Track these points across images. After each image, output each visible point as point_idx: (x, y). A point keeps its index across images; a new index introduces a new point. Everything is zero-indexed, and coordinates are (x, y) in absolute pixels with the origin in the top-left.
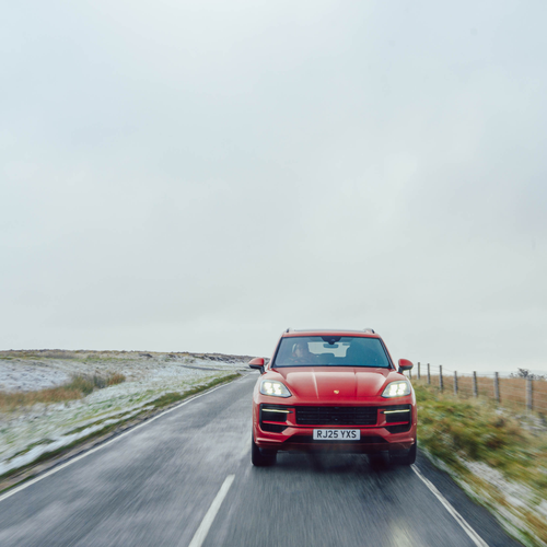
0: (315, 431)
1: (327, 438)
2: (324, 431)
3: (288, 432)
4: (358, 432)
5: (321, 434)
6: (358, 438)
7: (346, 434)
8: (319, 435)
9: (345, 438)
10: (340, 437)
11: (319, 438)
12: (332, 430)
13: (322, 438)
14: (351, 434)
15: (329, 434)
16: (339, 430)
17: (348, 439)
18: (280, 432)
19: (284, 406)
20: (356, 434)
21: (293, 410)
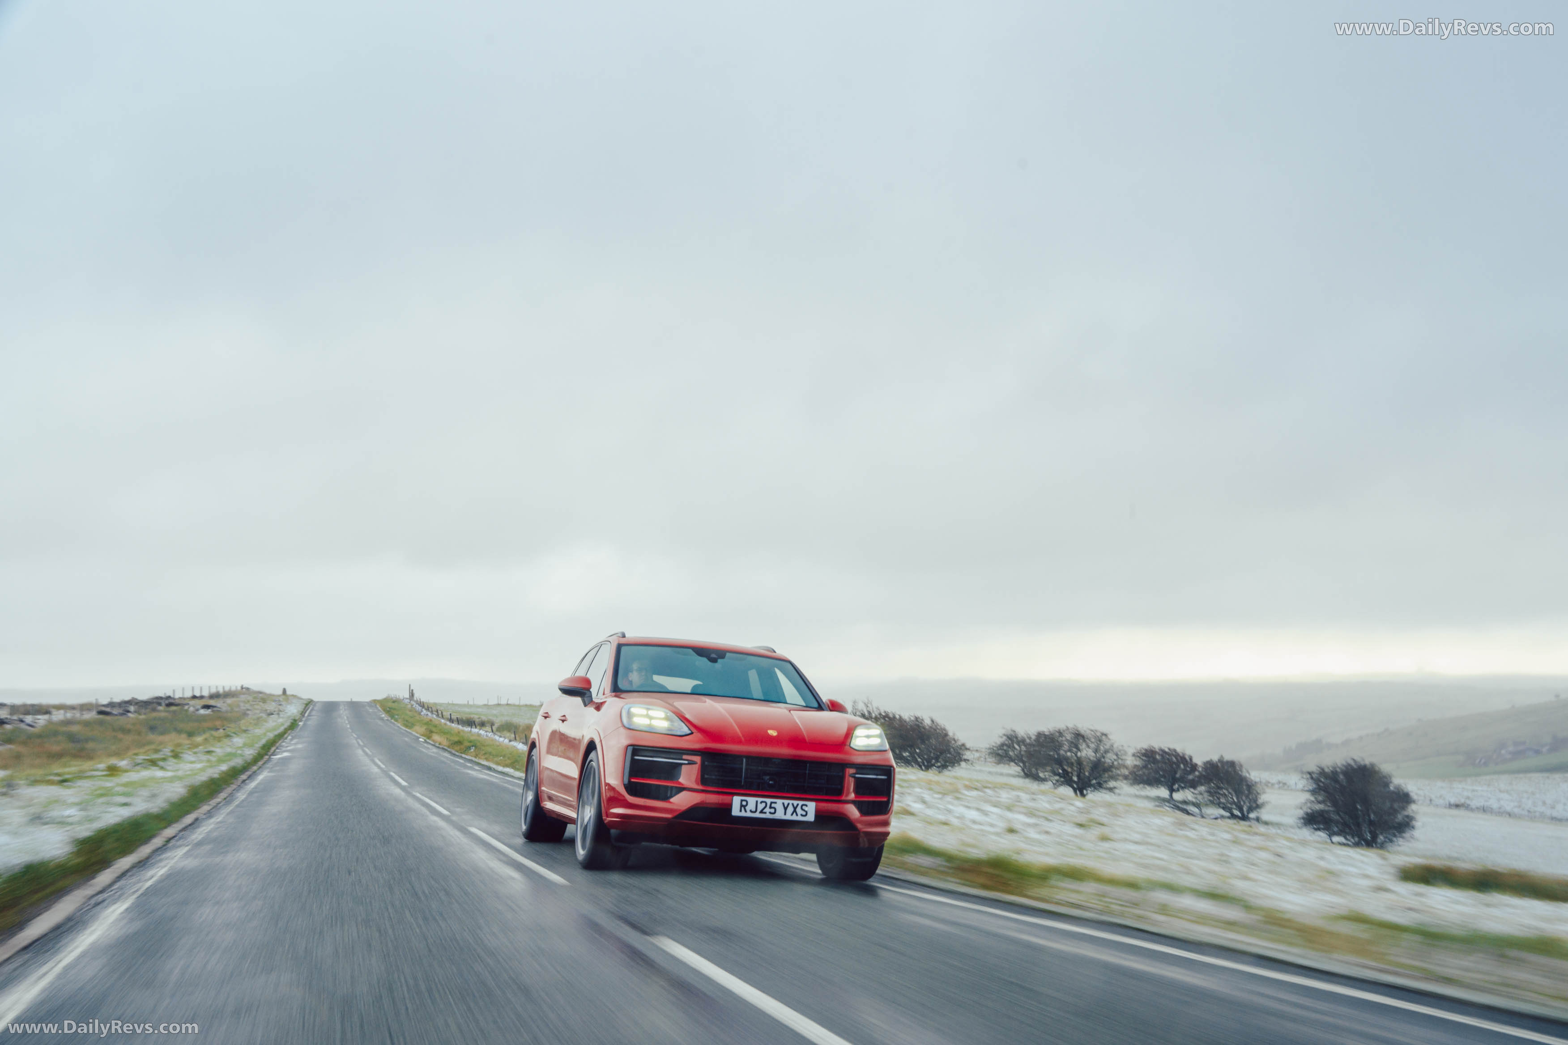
0: (736, 800)
1: (757, 815)
2: (752, 801)
3: (682, 801)
4: (811, 807)
5: (746, 806)
6: (811, 817)
7: (790, 809)
8: (743, 807)
9: (789, 817)
10: (780, 815)
11: (743, 814)
12: (769, 801)
13: (749, 814)
14: (799, 810)
15: (761, 807)
16: (780, 802)
17: (794, 818)
18: (666, 798)
19: (679, 752)
20: (809, 810)
21: (697, 759)
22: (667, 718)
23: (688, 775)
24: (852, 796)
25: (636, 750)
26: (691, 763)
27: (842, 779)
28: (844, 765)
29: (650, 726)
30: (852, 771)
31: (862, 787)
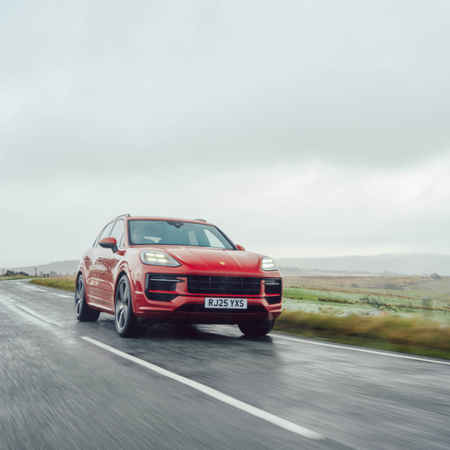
0: (207, 300)
1: (218, 307)
2: (215, 300)
3: (178, 301)
4: (245, 301)
5: (212, 303)
6: (245, 307)
7: (235, 303)
8: (210, 303)
9: (234, 307)
10: (229, 306)
11: (211, 307)
12: (223, 299)
13: (214, 307)
14: (239, 303)
15: (220, 303)
16: (229, 299)
17: (237, 307)
18: (169, 301)
19: (175, 276)
20: (244, 303)
21: (185, 279)
22: (166, 258)
23: (180, 287)
24: (264, 295)
25: (151, 275)
26: (182, 281)
27: (259, 286)
28: (260, 279)
29: (157, 262)
30: (263, 281)
31: (269, 289)
